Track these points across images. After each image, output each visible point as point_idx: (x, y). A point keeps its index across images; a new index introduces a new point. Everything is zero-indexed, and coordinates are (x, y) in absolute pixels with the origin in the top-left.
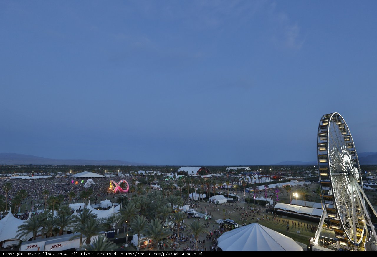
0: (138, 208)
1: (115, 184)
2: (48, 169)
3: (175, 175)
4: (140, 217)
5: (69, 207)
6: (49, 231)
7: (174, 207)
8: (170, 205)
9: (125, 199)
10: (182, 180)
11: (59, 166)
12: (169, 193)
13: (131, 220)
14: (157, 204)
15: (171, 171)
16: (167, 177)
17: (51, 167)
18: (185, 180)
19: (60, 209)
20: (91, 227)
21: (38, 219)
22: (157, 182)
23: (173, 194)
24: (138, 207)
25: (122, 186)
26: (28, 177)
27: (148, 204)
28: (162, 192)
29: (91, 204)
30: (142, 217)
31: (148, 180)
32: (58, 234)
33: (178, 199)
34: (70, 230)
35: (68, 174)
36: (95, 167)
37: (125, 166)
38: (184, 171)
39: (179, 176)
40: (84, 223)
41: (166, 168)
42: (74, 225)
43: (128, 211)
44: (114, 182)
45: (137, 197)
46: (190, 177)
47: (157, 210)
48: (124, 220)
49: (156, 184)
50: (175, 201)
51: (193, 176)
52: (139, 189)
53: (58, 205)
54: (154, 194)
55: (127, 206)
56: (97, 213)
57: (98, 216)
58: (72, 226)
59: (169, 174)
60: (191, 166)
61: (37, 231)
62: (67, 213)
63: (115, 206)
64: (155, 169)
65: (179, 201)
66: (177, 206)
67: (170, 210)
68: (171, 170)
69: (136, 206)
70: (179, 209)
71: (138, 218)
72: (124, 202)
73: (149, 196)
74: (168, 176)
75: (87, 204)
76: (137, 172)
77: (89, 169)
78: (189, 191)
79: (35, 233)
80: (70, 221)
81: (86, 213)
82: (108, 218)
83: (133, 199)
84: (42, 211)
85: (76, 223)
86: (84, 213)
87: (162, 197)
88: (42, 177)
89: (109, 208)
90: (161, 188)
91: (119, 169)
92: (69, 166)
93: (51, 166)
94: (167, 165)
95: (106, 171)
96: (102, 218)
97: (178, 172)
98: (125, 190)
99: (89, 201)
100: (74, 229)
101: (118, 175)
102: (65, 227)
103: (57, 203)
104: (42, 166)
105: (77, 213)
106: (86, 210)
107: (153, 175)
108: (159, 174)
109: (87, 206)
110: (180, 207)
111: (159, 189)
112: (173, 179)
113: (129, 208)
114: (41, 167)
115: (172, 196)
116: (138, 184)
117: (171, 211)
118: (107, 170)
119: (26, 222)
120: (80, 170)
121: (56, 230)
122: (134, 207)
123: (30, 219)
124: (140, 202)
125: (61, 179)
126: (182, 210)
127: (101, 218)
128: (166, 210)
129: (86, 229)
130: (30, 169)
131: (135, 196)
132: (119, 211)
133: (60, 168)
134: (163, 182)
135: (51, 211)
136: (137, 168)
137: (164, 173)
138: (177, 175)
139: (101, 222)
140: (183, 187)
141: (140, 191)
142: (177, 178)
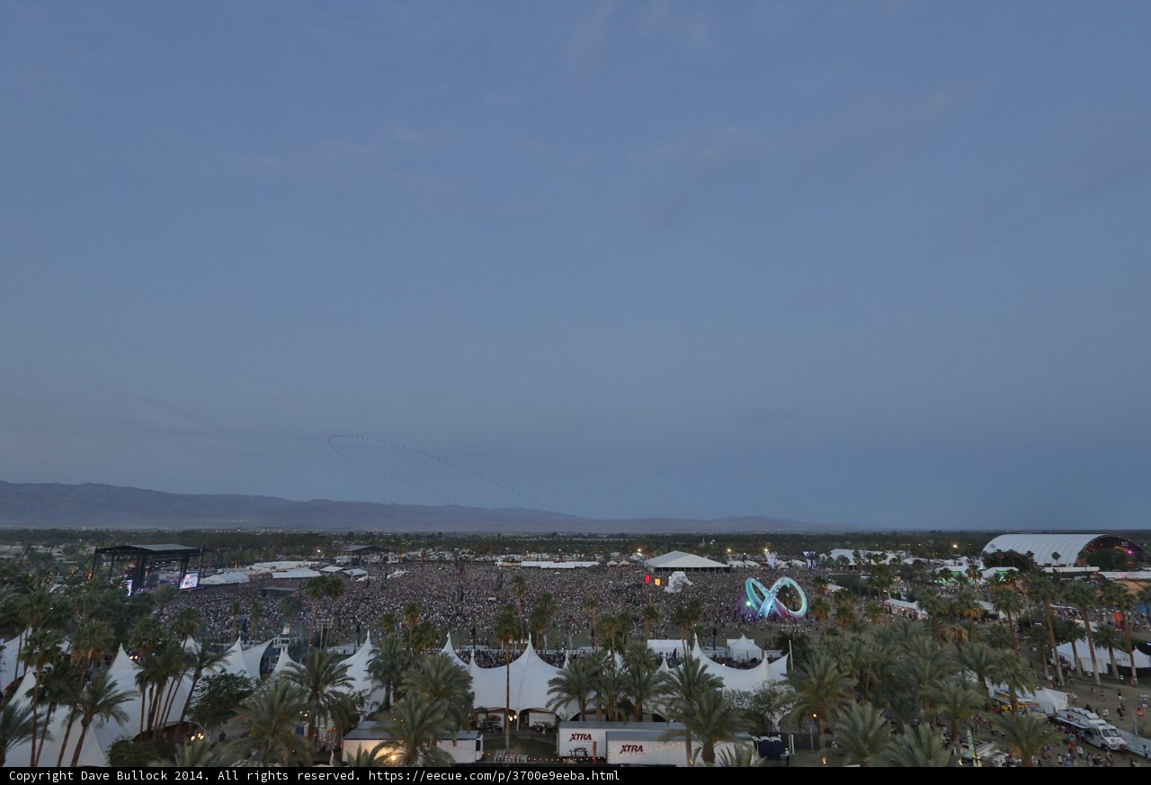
0: (850, 676)
1: (763, 590)
2: (589, 543)
3: (975, 567)
4: (860, 709)
5: (649, 647)
6: (611, 704)
7: (992, 689)
8: (975, 681)
9: (800, 641)
10: (1010, 587)
11: (610, 536)
12: (960, 632)
13: (828, 713)
14: (918, 670)
15: (956, 551)
16: (941, 571)
17: (595, 540)
18: (1023, 585)
19: (627, 651)
20: (711, 712)
21: (583, 670)
22: (905, 589)
23: (981, 640)
24: (848, 673)
25: (785, 596)
26: (552, 565)
27: (883, 666)
28: (932, 626)
29: (700, 647)
30: (869, 707)
31: (870, 580)
32: (631, 717)
33: (1005, 661)
34: (657, 713)
35: (634, 557)
36: (697, 539)
37: (782, 535)
38: (1015, 549)
39: (992, 571)
40: (691, 700)
41: (931, 542)
42: (665, 699)
43: (814, 680)
44: (759, 585)
45: (838, 638)
46: (1045, 574)
48: (805, 709)
49: (903, 597)
50: (991, 666)
51: (1061, 570)
52: (842, 612)
53: (621, 639)
54: (900, 631)
55: (808, 662)
56: (722, 676)
57: (724, 682)
58: (662, 702)
59: (950, 562)
60: (1045, 533)
61: (587, 698)
62: (645, 663)
63: (771, 660)
64: (888, 543)
65: (1011, 671)
66: (1005, 687)
67: (978, 698)
68: (955, 546)
69: (841, 667)
70: (1019, 700)
71: (854, 708)
72: (796, 648)
73: (884, 638)
74: (946, 570)
75: (691, 644)
76: (828, 552)
77: (684, 546)
78: (1051, 633)
79: (583, 705)
80: (655, 687)
81: (692, 669)
82: (754, 694)
83: (828, 644)
84: (589, 649)
85: (670, 696)
86: (686, 669)
87: (932, 647)
88: (578, 564)
89: (754, 663)
90: (924, 612)
91: (769, 544)
92: (633, 537)
93: (594, 536)
94: (936, 528)
95: (729, 550)
96: (737, 693)
97: (985, 555)
98: (795, 611)
99: (696, 637)
100: (667, 710)
101: (768, 563)
102: (645, 700)
103: (620, 634)
104: (577, 537)
105: (670, 667)
106: (692, 664)
107: (885, 564)
108: (910, 561)
109: (692, 649)
110: (1023, 692)
111: (916, 614)
112: (971, 580)
113: (817, 673)
114: (575, 539)
115: (977, 647)
116: (837, 594)
117: (984, 703)
118: (731, 548)
119: (561, 673)
120: (662, 547)
121: (625, 704)
122: (832, 672)
123: (568, 666)
124: (853, 654)
125: (621, 572)
126: (1035, 707)
127: (733, 691)
128: (960, 698)
129: (699, 718)
130: (555, 545)
131: (833, 632)
132: (784, 678)
133: (614, 542)
134: (929, 591)
135: (609, 653)
136: (825, 542)
137: (929, 558)
138: (982, 567)
139: (736, 704)
140: (1019, 612)
141: (847, 619)
142: (986, 579)
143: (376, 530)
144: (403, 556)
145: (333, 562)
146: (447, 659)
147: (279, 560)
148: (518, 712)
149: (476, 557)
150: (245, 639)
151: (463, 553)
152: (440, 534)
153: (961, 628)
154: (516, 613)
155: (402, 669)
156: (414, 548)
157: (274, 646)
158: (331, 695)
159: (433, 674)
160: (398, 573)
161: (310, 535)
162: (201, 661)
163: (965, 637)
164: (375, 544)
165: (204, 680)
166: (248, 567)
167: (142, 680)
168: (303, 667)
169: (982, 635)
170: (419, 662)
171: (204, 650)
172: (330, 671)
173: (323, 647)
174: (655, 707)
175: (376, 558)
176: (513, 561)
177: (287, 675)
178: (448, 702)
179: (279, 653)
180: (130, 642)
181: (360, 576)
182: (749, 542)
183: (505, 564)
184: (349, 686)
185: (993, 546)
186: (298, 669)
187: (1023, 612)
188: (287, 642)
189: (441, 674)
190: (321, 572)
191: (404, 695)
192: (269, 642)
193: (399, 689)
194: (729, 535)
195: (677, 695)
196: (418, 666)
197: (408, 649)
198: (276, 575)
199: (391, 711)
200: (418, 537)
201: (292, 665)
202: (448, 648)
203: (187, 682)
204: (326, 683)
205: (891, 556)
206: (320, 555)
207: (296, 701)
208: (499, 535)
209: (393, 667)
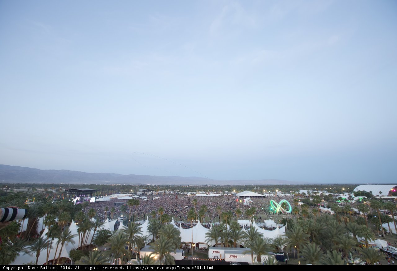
0: (307, 233)
1: (276, 204)
2: (218, 188)
3: (350, 196)
4: (311, 245)
5: (238, 223)
6: (226, 242)
7: (359, 239)
8: (352, 236)
9: (290, 221)
10: (364, 204)
11: (225, 186)
12: (346, 219)
13: (300, 247)
14: (332, 232)
15: (344, 191)
16: (339, 198)
18: (369, 203)
19: (231, 224)
20: (259, 245)
21: (217, 230)
22: (326, 204)
23: (354, 222)
24: (306, 233)
25: (284, 206)
26: (206, 195)
27: (319, 230)
28: (336, 217)
29: (255, 222)
30: (314, 244)
31: (313, 201)
32: (233, 246)
33: (363, 229)
34: (242, 245)
35: (233, 193)
36: (254, 187)
37: (283, 186)
38: (365, 190)
39: (357, 198)
40: (253, 240)
41: (335, 187)
43: (295, 235)
44: (275, 202)
45: (303, 220)
46: (377, 199)
47: (333, 240)
48: (292, 245)
49: (325, 207)
50: (358, 231)
51: (383, 198)
52: (304, 211)
53: (229, 220)
54: (325, 218)
55: (293, 228)
56: (263, 233)
57: (264, 235)
58: (243, 241)
59: (342, 195)
60: (376, 184)
61: (218, 239)
62: (237, 228)
63: (280, 228)
64: (320, 188)
65: (366, 233)
66: (363, 238)
67: (354, 242)
68: (344, 189)
69: (304, 230)
70: (369, 243)
71: (309, 245)
72: (288, 223)
73: (319, 221)
75: (252, 222)
76: (298, 191)
77: (249, 189)
78: (380, 220)
79: (217, 242)
80: (240, 236)
81: (253, 230)
82: (274, 239)
83: (299, 222)
84: (218, 223)
85: (246, 239)
86: (251, 230)
87: (336, 224)
88: (214, 195)
89: (274, 228)
90: (333, 212)
91: (278, 188)
92: (232, 186)
93: (219, 186)
94: (337, 183)
96: (268, 239)
97: (354, 192)
98: (287, 211)
99: (254, 219)
100: (245, 244)
101: (278, 195)
102: (237, 240)
103: (228, 218)
104: (214, 186)
105: (245, 229)
106: (253, 229)
107: (318, 196)
108: (327, 194)
109: (252, 224)
110: (370, 240)
111: (330, 213)
112: (350, 201)
113: (296, 231)
115: (353, 224)
116: (302, 206)
117: (356, 244)
118: (265, 190)
119: (209, 231)
120: (242, 189)
121: (231, 242)
122: (301, 232)
123: (212, 229)
124: (308, 226)
125: (228, 197)
126: (374, 245)
128: (347, 242)
129: (255, 247)
130: (206, 189)
131: (301, 218)
132: (285, 234)
133: (226, 188)
134: (335, 205)
135: (225, 224)
136: (297, 188)
137: (334, 193)
138: (353, 196)
139: (268, 242)
140: (368, 212)
141: (306, 214)
142: (355, 201)
143: (149, 184)
144: (158, 192)
145: (136, 194)
146: (172, 226)
147: (119, 194)
148: (195, 244)
149: (181, 193)
150: (110, 218)
151: (177, 191)
152: (170, 185)
153: (346, 217)
154: (194, 211)
155: (158, 229)
156: (161, 190)
157: (118, 221)
158: (136, 237)
159: (168, 230)
160: (156, 198)
161: (129, 186)
162: (96, 225)
163: (348, 220)
164: (149, 189)
165: (97, 231)
166: (110, 196)
167: (79, 231)
168: (127, 228)
169: (354, 220)
170: (163, 227)
171: (97, 222)
172: (136, 229)
173: (133, 221)
174: (241, 243)
175: (149, 193)
176: (193, 194)
177: (123, 230)
178: (173, 240)
179: (120, 223)
180: (75, 219)
181: (145, 199)
182: (271, 188)
183: (191, 195)
184: (142, 234)
185: (357, 189)
186: (126, 228)
187: (369, 212)
188: (122, 220)
189: (171, 231)
190: (133, 198)
191: (159, 237)
192: (117, 219)
193: (157, 235)
194: (264, 185)
195: (248, 239)
196: (163, 228)
197: (160, 222)
198: (119, 198)
199: (155, 242)
200: (163, 186)
201: (124, 227)
202: (173, 222)
203: (92, 231)
204: (135, 233)
205: (320, 192)
206: (132, 192)
207: (125, 238)
208: (188, 186)
209: (155, 228)
